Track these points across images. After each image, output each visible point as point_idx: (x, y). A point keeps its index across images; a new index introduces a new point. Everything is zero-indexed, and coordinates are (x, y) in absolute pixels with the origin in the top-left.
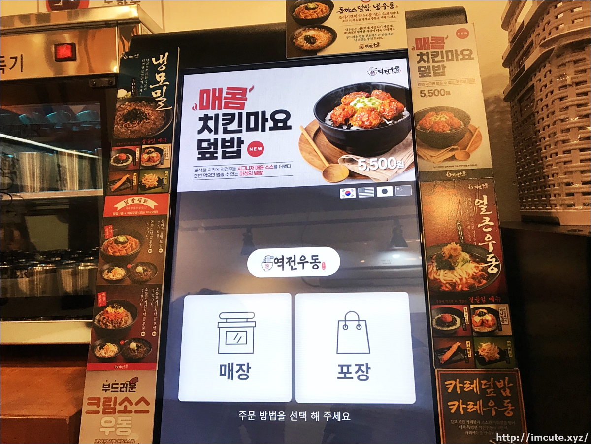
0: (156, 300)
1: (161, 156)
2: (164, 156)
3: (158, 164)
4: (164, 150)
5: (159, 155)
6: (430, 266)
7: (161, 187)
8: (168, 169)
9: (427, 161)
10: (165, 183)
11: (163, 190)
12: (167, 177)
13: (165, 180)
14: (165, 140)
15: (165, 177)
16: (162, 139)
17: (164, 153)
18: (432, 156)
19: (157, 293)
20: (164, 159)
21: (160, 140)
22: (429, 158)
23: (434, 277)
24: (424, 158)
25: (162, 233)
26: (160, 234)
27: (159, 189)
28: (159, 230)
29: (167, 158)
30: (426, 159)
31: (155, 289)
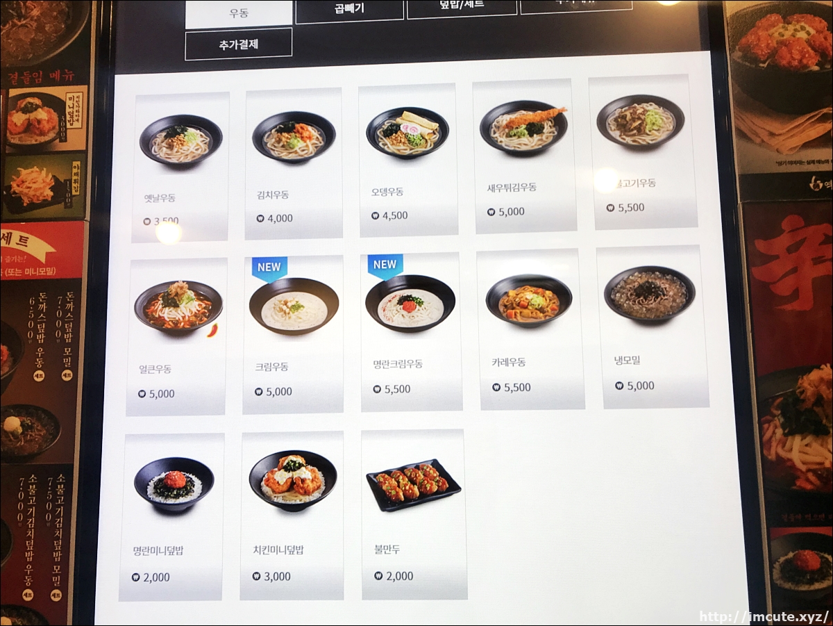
0: (59, 506)
1: (60, 121)
2: (68, 117)
3: (54, 139)
4: (69, 103)
5: (55, 116)
6: (766, 426)
7: (63, 203)
8: (81, 154)
9: (760, 145)
10: (74, 193)
11: (68, 213)
12: (79, 177)
13: (73, 185)
14: (70, 76)
15: (74, 178)
16: (63, 73)
17: (68, 110)
18: (772, 134)
19: (60, 489)
20: (68, 126)
21: (56, 75)
22: (766, 139)
23: (777, 455)
24: (753, 137)
25: (69, 327)
26: (64, 332)
27: (58, 209)
28: (62, 319)
29: (77, 125)
30: (758, 140)
31: (56, 478)
